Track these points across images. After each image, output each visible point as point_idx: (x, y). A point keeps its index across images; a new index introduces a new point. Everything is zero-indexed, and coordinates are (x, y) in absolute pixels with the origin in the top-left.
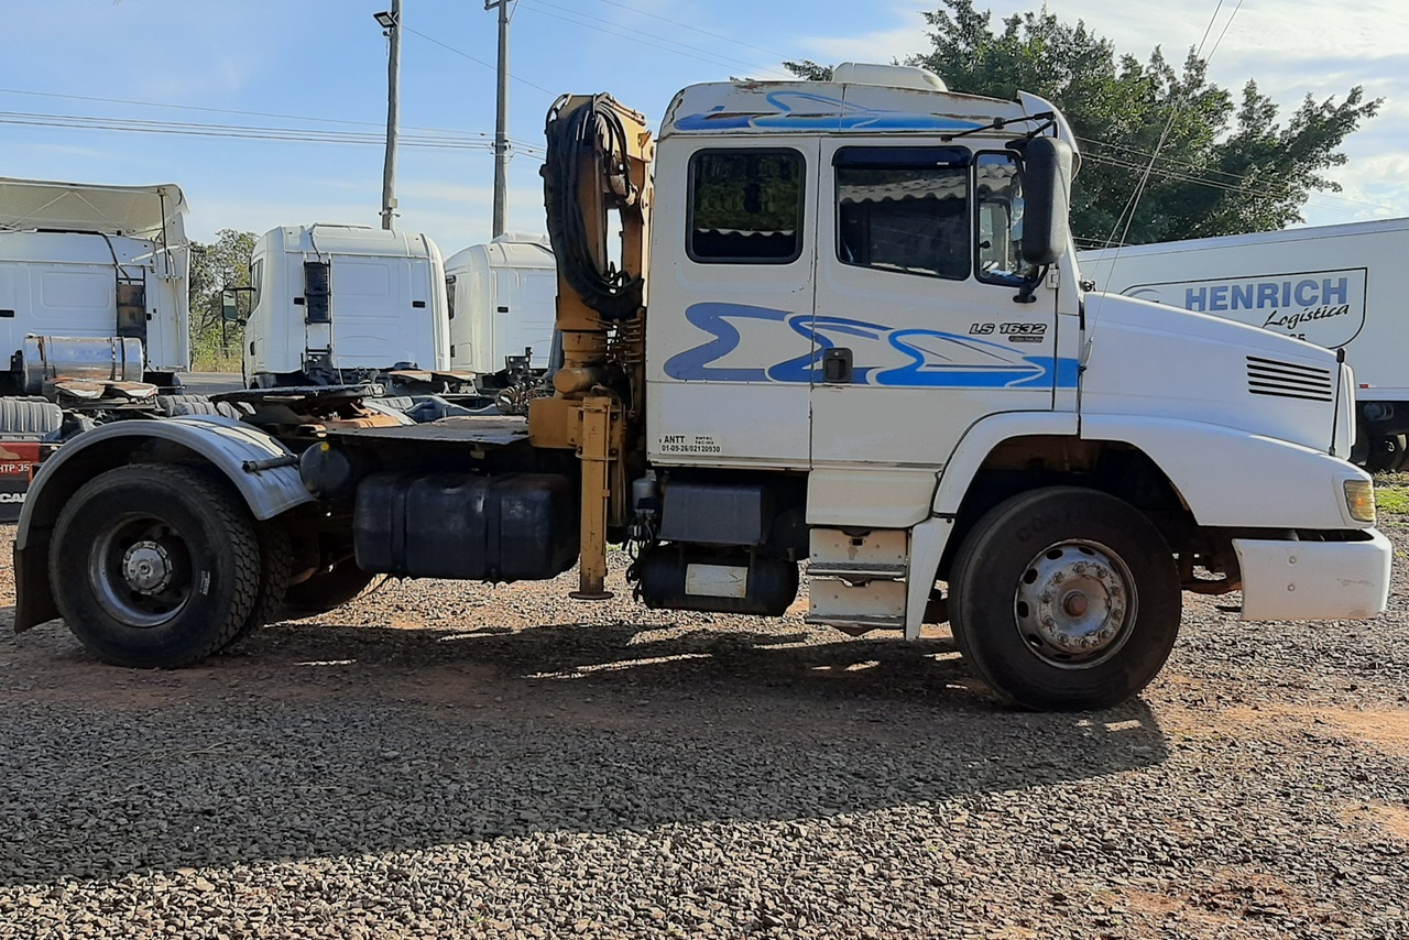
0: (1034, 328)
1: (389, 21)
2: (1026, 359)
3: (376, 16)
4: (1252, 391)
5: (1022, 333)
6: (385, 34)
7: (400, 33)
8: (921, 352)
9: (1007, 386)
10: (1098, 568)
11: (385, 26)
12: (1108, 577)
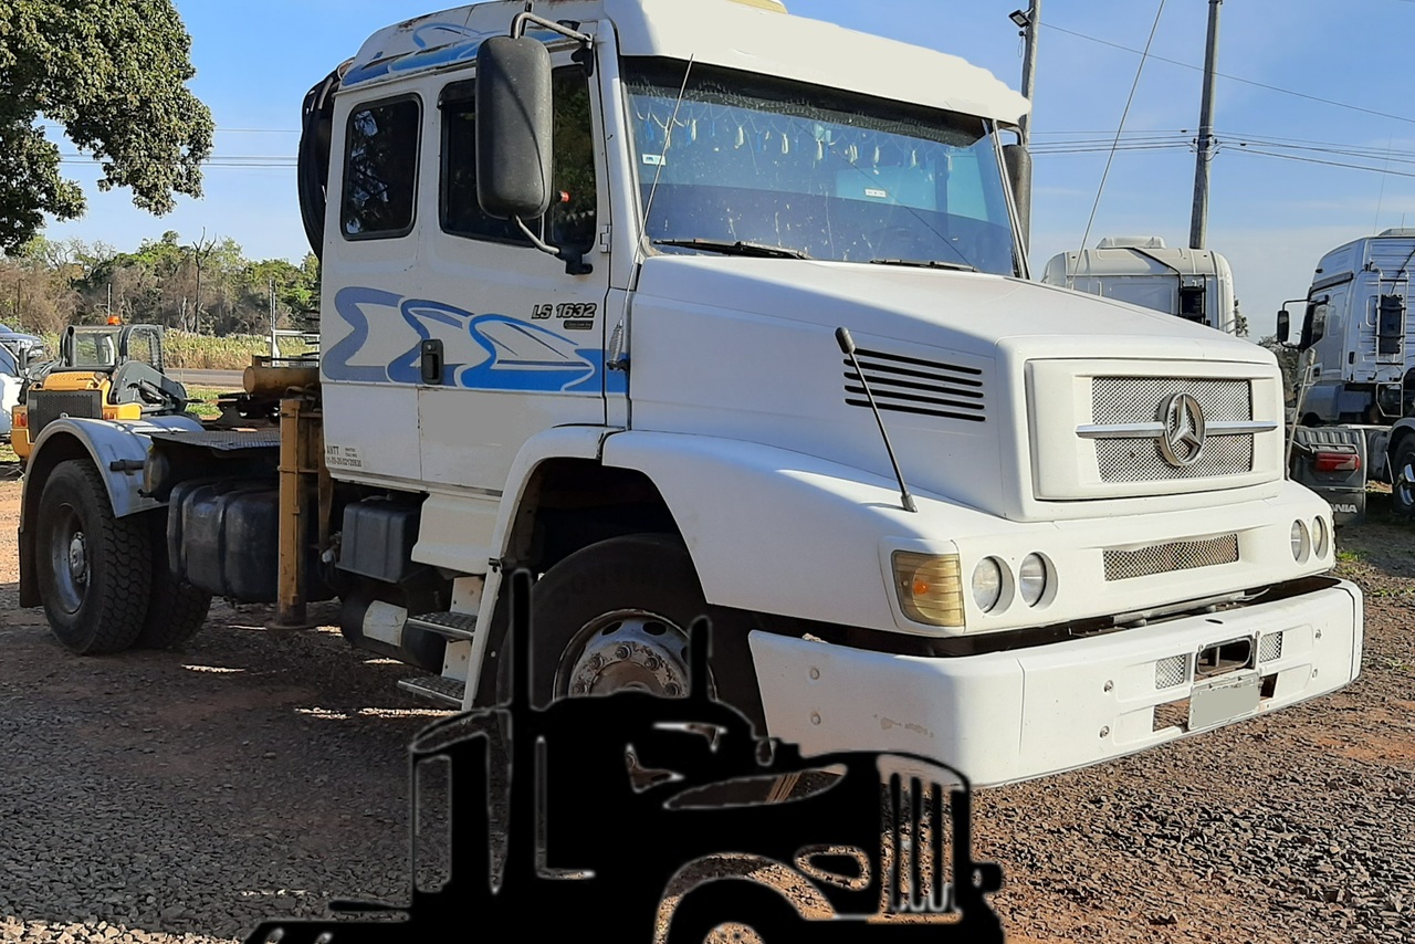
0: (586, 310)
1: (1025, 21)
2: (579, 352)
3: (1011, 16)
4: (850, 402)
5: (578, 316)
6: (1021, 34)
7: (1036, 32)
8: (493, 343)
9: (563, 391)
10: (650, 653)
11: (1022, 26)
12: (663, 670)
